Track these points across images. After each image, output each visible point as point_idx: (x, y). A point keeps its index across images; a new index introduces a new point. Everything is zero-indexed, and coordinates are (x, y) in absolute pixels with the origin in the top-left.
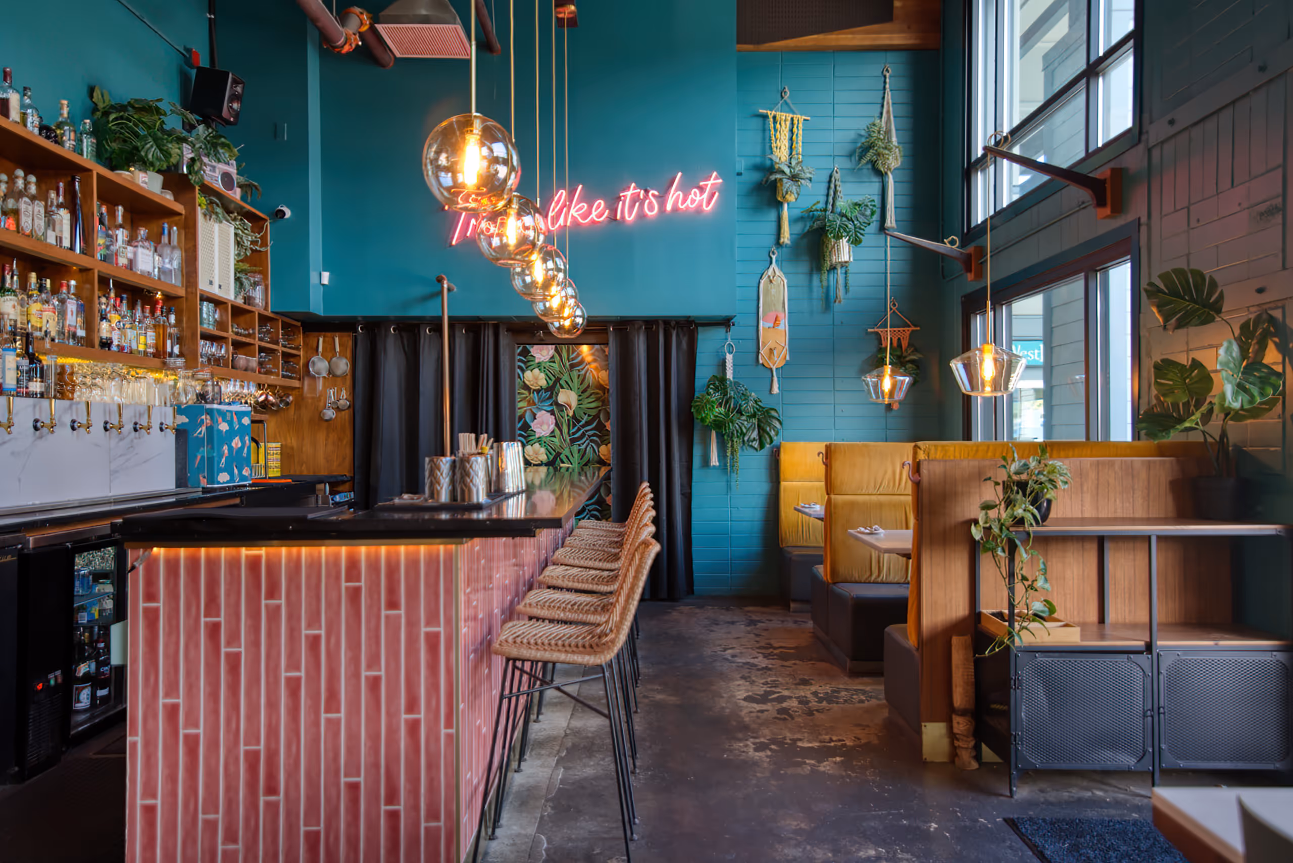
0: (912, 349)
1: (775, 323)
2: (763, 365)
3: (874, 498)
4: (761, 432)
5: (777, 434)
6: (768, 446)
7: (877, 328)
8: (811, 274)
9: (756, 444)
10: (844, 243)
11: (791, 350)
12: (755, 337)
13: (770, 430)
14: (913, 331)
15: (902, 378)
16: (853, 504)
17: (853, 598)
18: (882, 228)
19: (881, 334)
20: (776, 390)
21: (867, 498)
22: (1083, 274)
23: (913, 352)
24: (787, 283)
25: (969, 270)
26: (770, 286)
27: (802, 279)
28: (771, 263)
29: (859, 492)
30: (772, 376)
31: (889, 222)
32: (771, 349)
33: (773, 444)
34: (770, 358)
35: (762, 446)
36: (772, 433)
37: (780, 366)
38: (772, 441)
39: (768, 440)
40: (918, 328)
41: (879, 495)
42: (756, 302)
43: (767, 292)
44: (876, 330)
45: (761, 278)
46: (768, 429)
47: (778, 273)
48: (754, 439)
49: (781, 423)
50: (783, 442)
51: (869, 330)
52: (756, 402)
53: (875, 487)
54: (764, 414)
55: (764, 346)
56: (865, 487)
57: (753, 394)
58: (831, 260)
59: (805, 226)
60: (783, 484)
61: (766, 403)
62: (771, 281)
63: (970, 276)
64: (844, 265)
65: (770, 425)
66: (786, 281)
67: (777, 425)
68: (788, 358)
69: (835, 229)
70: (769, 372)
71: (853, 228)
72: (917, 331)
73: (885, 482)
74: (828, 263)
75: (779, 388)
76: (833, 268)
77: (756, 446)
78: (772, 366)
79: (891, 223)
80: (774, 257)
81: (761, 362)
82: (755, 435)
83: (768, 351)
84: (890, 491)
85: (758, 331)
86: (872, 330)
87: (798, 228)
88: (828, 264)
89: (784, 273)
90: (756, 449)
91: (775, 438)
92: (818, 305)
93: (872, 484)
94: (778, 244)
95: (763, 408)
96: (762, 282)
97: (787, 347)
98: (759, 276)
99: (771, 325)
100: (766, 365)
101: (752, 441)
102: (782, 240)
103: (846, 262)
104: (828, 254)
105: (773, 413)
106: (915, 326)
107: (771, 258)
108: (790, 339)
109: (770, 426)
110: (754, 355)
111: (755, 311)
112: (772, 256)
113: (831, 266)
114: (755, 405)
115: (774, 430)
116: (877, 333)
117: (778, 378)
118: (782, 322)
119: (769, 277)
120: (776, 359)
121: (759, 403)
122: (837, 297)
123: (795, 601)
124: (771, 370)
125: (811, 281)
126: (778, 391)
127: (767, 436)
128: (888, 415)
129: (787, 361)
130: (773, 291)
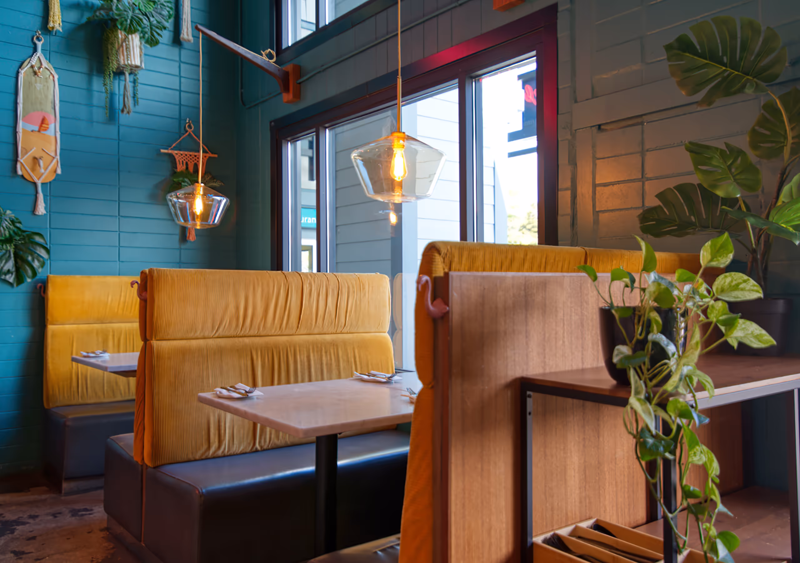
0: (210, 177)
1: (41, 126)
2: (22, 176)
3: (211, 342)
4: (19, 261)
5: (43, 265)
6: (29, 280)
7: (172, 149)
8: (90, 75)
9: (11, 278)
10: (135, 40)
11: (64, 164)
12: (11, 140)
13: (33, 260)
14: (210, 157)
15: (219, 198)
16: (184, 353)
17: (202, 495)
18: (177, 41)
19: (176, 157)
20: (41, 209)
21: (201, 342)
22: (457, 81)
23: (210, 179)
24: (59, 79)
25: (286, 89)
26: (33, 78)
27: (79, 80)
28: (35, 50)
29: (191, 335)
30: (37, 192)
31: (185, 34)
32: (35, 158)
33: (37, 278)
34: (33, 170)
35: (20, 280)
36: (36, 264)
37: (48, 181)
38: (35, 273)
39: (30, 272)
40: (216, 156)
41: (218, 337)
42: (12, 97)
43: (29, 85)
44: (170, 151)
45: (20, 67)
46: (30, 258)
47: (45, 64)
48: (9, 272)
49: (48, 251)
50: (51, 275)
51: (162, 151)
52: (13, 222)
53: (213, 327)
54: (24, 239)
55: (26, 151)
56: (200, 327)
57: (8, 212)
58: (118, 61)
59: (82, 16)
60: (51, 328)
61: (27, 224)
62: (35, 73)
63: (287, 97)
64: (134, 70)
65: (32, 253)
66: (56, 77)
67: (43, 253)
68: (59, 171)
69: (126, 21)
70: (32, 187)
71: (148, 24)
72: (214, 158)
73: (227, 320)
74: (114, 62)
75: (46, 208)
76: (119, 73)
77: (11, 280)
78: (36, 180)
79: (188, 35)
80: (39, 44)
81: (20, 172)
82: (10, 265)
83: (30, 160)
84: (232, 333)
85: (15, 133)
86: (166, 151)
87: (73, 16)
88: (114, 66)
89: (54, 68)
90: (11, 284)
91: (40, 270)
92: (99, 114)
93: (209, 324)
94: (45, 27)
95: (24, 231)
96: (22, 72)
97: (58, 157)
98: (18, 64)
99: (36, 128)
100: (26, 176)
101: (6, 274)
102: (51, 24)
103: (137, 67)
104: (114, 52)
105: (38, 239)
106: (212, 153)
107: (35, 45)
108: (61, 149)
109: (32, 255)
110: (9, 164)
111: (11, 106)
112: (37, 42)
113: (118, 68)
114: (12, 227)
115: (39, 261)
116: (171, 156)
117: (45, 196)
118: (52, 126)
119: (32, 67)
120: (43, 171)
121: (18, 225)
122: (124, 105)
123: (69, 479)
124: (35, 184)
125: (90, 82)
126: (44, 212)
127: (28, 268)
128: (183, 247)
129: (58, 175)
130: (39, 86)
